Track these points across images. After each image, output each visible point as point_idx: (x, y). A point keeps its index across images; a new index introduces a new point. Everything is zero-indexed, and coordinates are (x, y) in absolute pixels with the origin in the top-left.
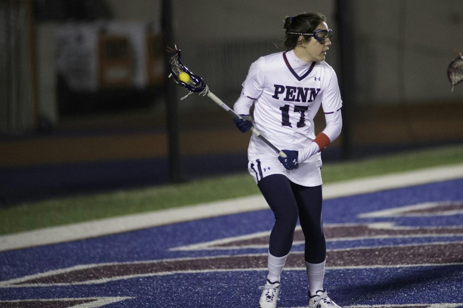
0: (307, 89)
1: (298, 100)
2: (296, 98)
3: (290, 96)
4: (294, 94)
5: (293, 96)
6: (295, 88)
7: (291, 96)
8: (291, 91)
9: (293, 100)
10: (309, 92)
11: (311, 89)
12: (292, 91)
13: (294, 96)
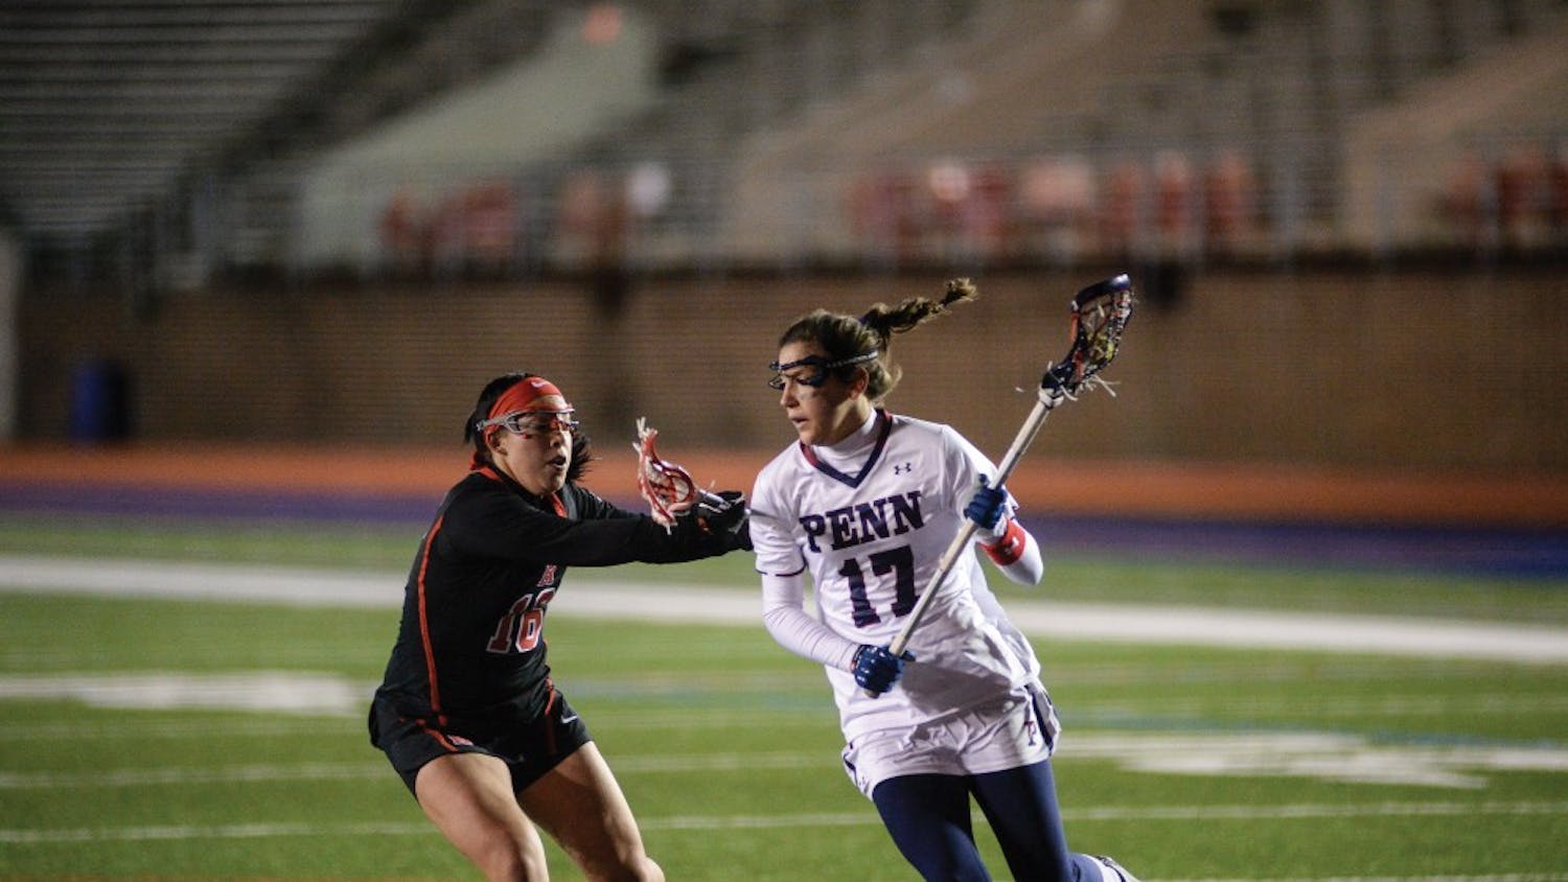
0: (880, 504)
1: (868, 538)
2: (860, 534)
3: (843, 533)
4: (852, 526)
5: (851, 531)
6: (847, 510)
7: (848, 534)
8: (841, 521)
9: (855, 541)
10: (889, 509)
11: (892, 499)
12: (845, 520)
13: (854, 530)
